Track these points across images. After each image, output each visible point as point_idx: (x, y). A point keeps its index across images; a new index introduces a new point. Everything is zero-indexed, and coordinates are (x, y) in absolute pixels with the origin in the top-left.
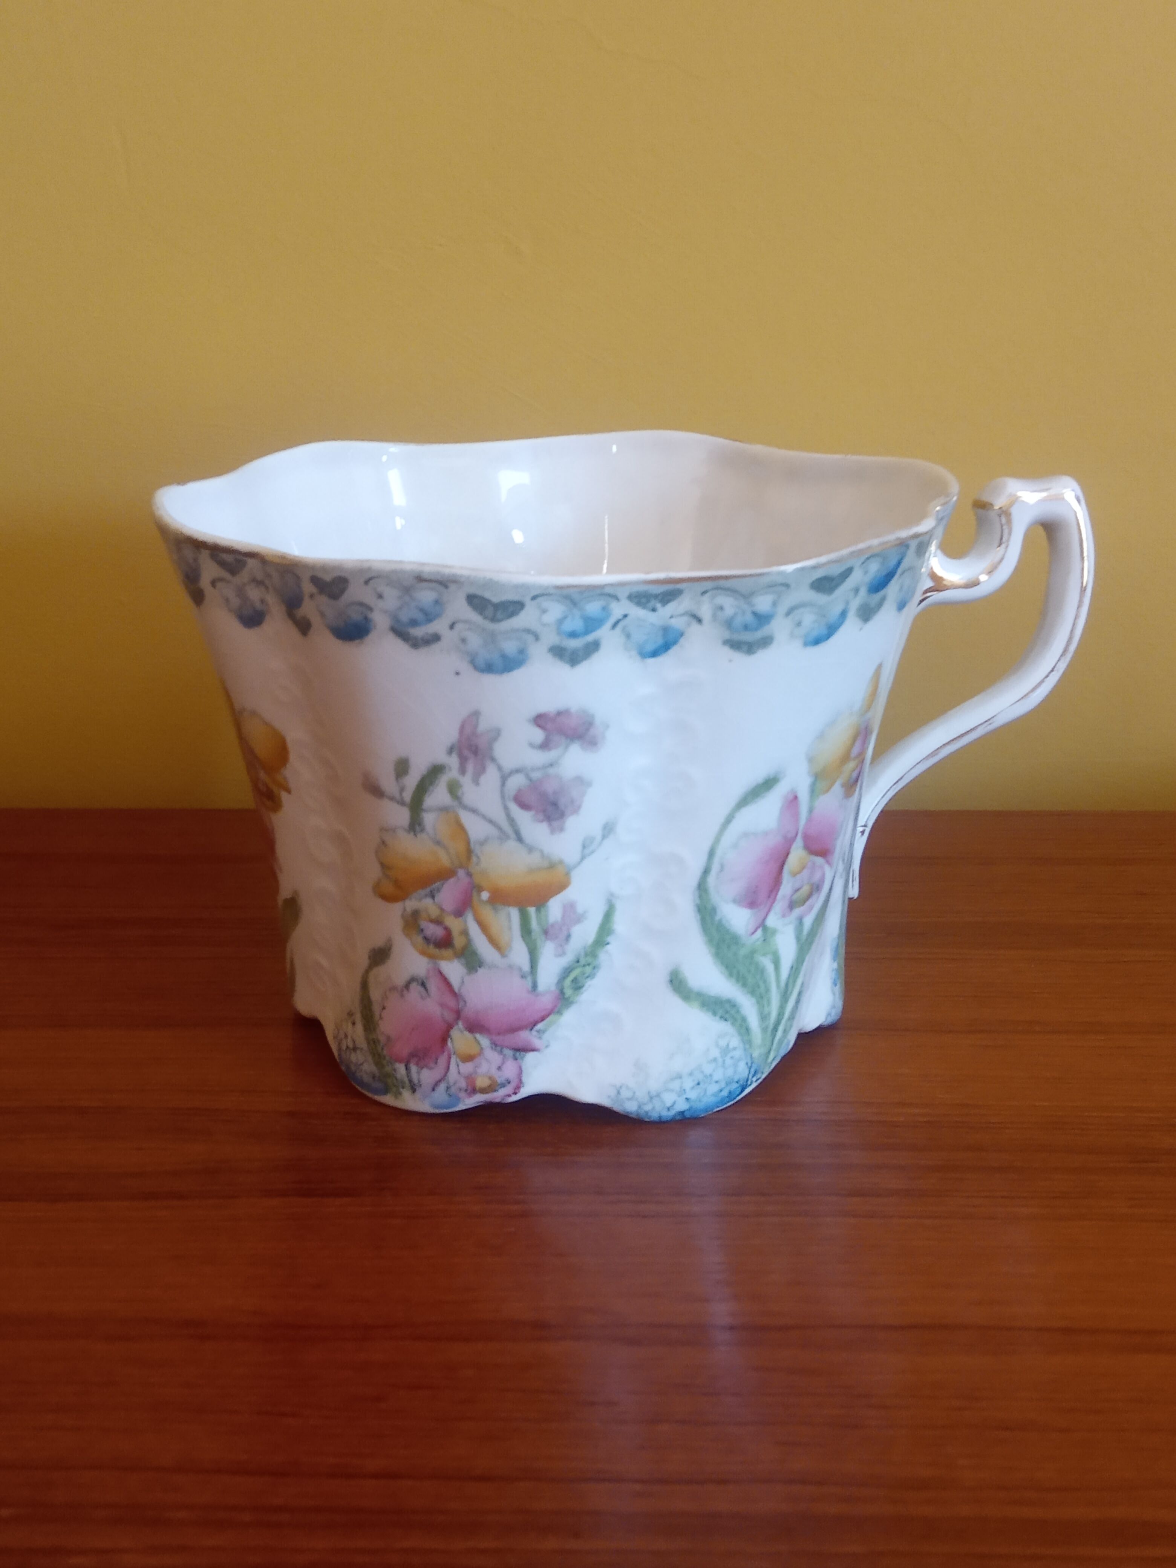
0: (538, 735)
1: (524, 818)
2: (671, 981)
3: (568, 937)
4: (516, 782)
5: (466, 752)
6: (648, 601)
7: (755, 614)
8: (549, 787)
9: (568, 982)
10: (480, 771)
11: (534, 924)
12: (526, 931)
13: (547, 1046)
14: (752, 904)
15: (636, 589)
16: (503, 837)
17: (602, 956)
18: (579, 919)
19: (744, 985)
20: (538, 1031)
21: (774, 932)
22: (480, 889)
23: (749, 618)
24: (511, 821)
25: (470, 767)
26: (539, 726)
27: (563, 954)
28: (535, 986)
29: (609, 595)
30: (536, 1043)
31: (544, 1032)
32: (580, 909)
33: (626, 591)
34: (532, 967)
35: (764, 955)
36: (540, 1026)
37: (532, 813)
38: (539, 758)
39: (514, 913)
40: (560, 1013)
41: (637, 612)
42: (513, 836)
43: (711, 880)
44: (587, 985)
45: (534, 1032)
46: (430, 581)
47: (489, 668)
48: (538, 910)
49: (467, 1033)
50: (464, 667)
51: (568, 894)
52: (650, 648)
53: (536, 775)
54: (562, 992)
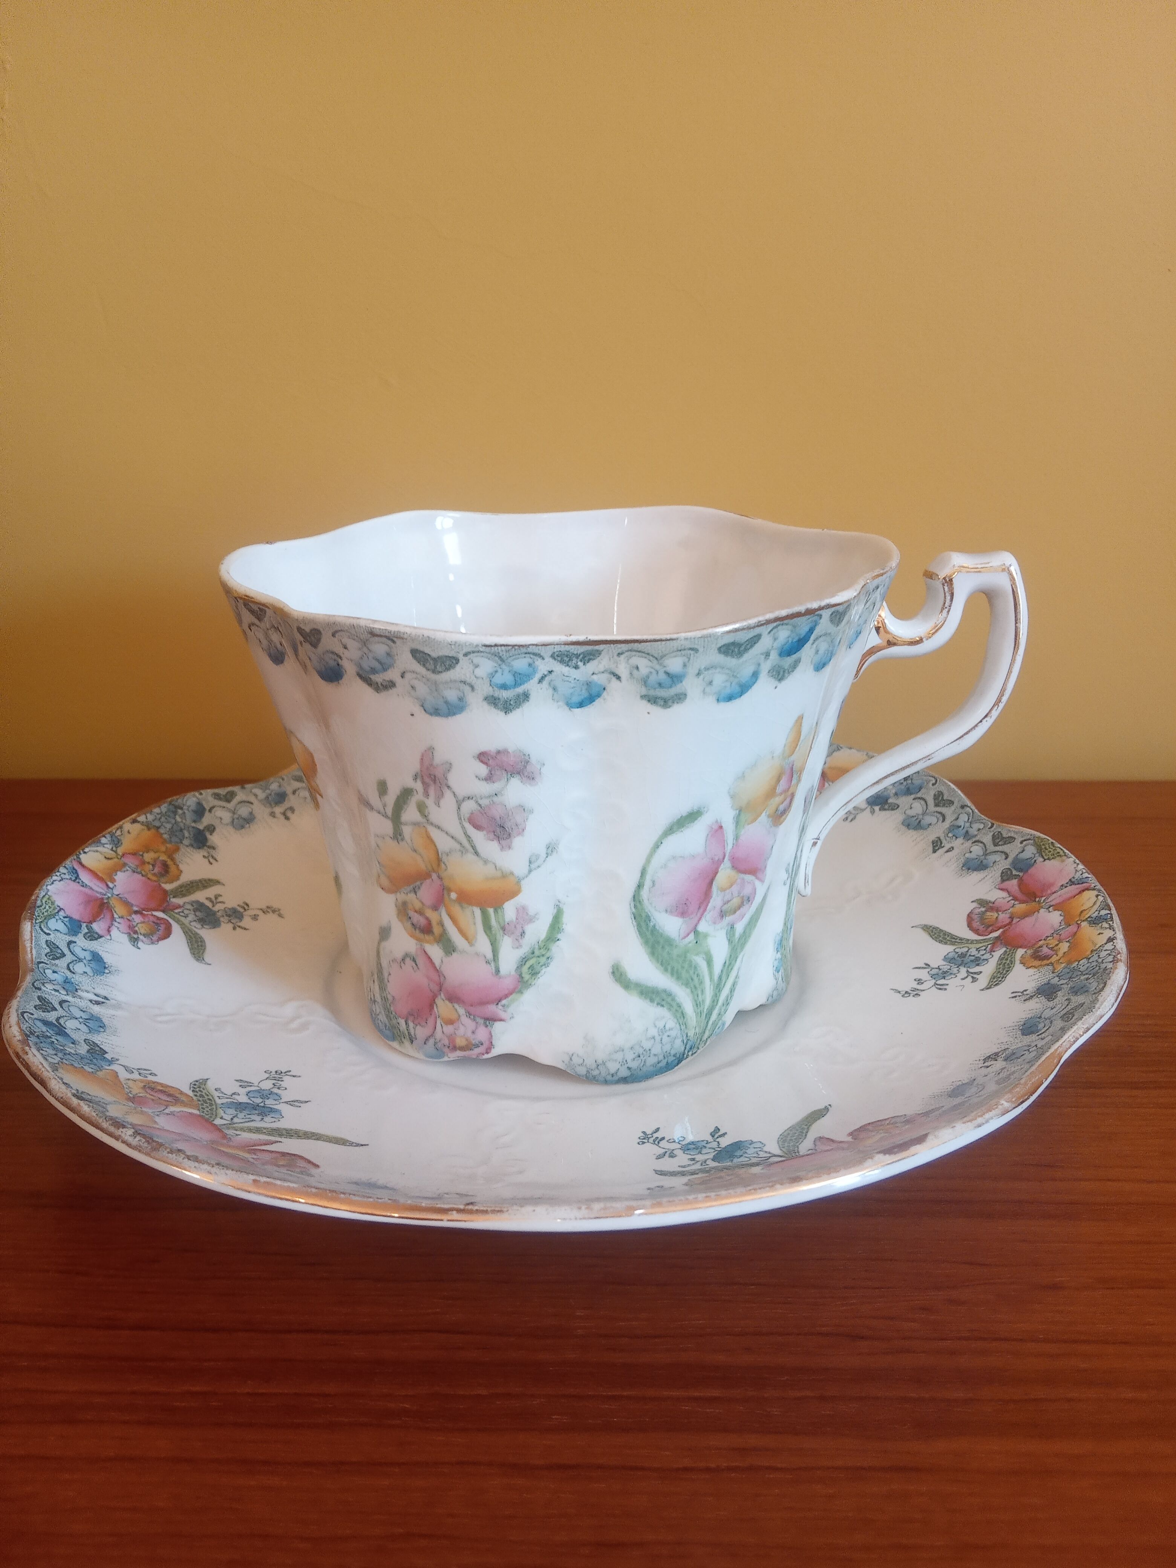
0: (483, 770)
1: (479, 837)
2: (613, 973)
3: (523, 933)
4: (469, 807)
5: (427, 780)
6: (571, 660)
7: (667, 673)
8: (497, 812)
9: (525, 969)
10: (440, 796)
11: (493, 922)
12: (487, 927)
13: (512, 1017)
14: (683, 914)
15: (558, 648)
16: (463, 851)
17: (555, 948)
18: (531, 920)
19: (679, 978)
20: (503, 1006)
21: (706, 936)
22: (450, 890)
23: (662, 676)
24: (468, 837)
25: (432, 791)
26: (482, 762)
27: (519, 946)
28: (498, 971)
29: (535, 654)
30: (502, 1015)
31: (508, 1006)
32: (531, 912)
33: (550, 650)
34: (494, 956)
35: (697, 954)
36: (504, 1002)
37: (485, 832)
38: (485, 788)
39: (477, 912)
40: (521, 992)
41: (560, 669)
42: (471, 849)
43: (645, 893)
44: (543, 972)
45: (500, 1006)
46: (381, 636)
47: (436, 712)
48: (496, 911)
49: (447, 1002)
50: (417, 710)
51: (520, 900)
52: (576, 699)
53: (484, 802)
54: (521, 976)
